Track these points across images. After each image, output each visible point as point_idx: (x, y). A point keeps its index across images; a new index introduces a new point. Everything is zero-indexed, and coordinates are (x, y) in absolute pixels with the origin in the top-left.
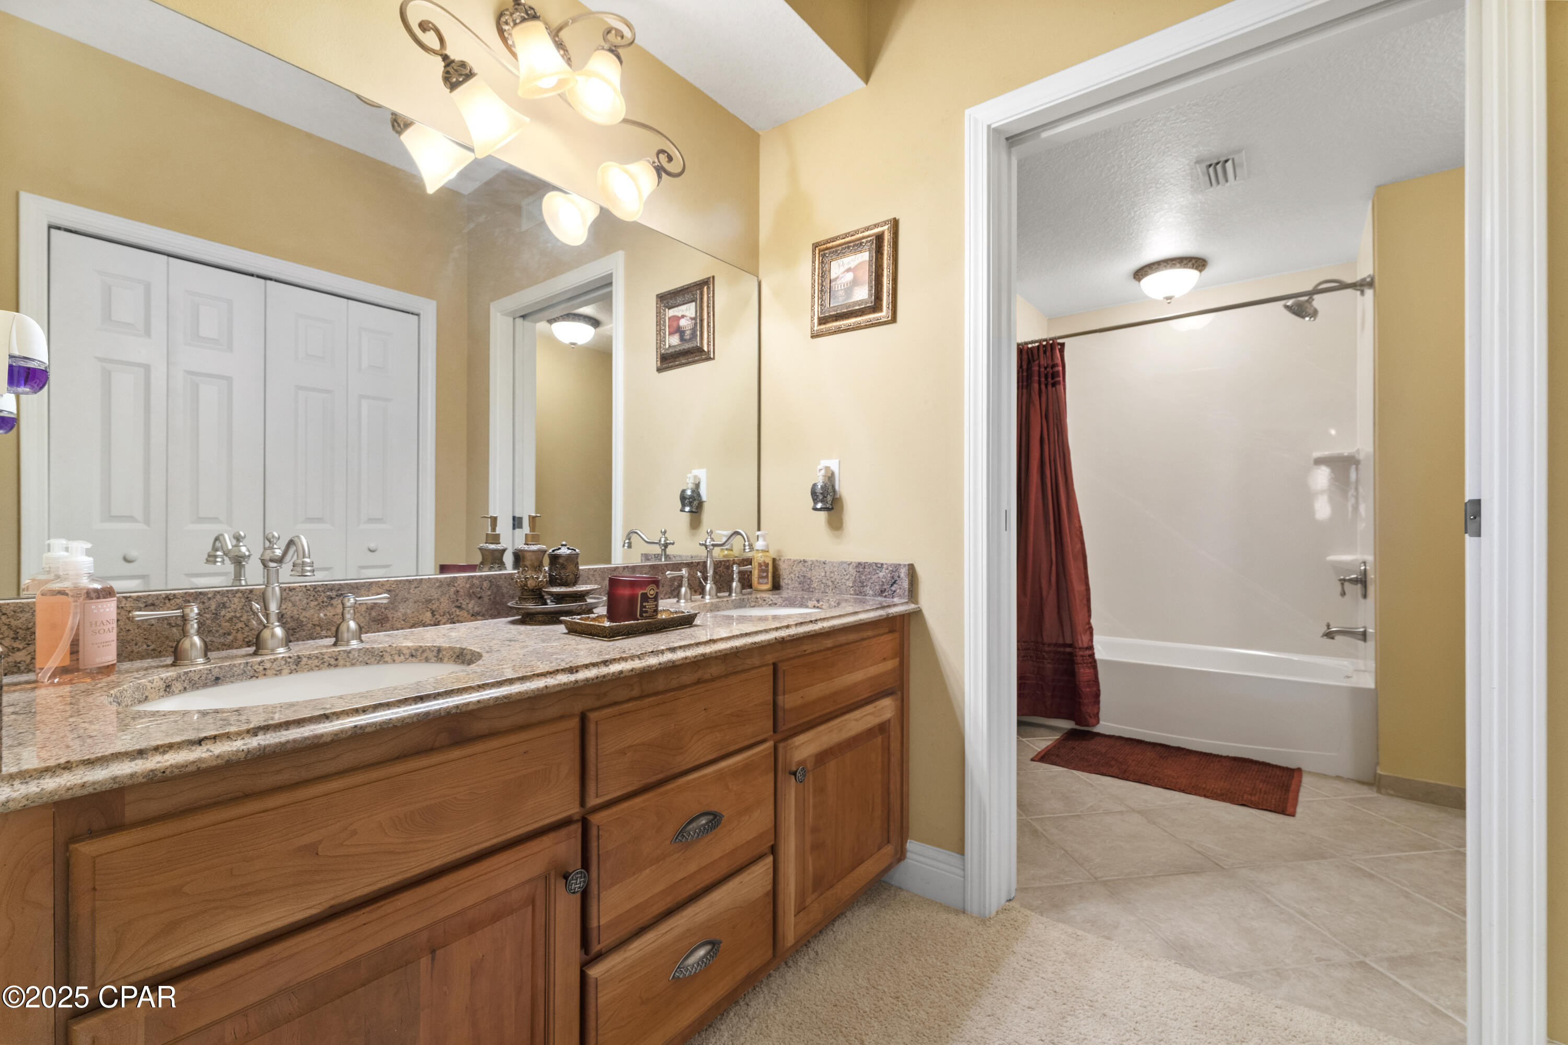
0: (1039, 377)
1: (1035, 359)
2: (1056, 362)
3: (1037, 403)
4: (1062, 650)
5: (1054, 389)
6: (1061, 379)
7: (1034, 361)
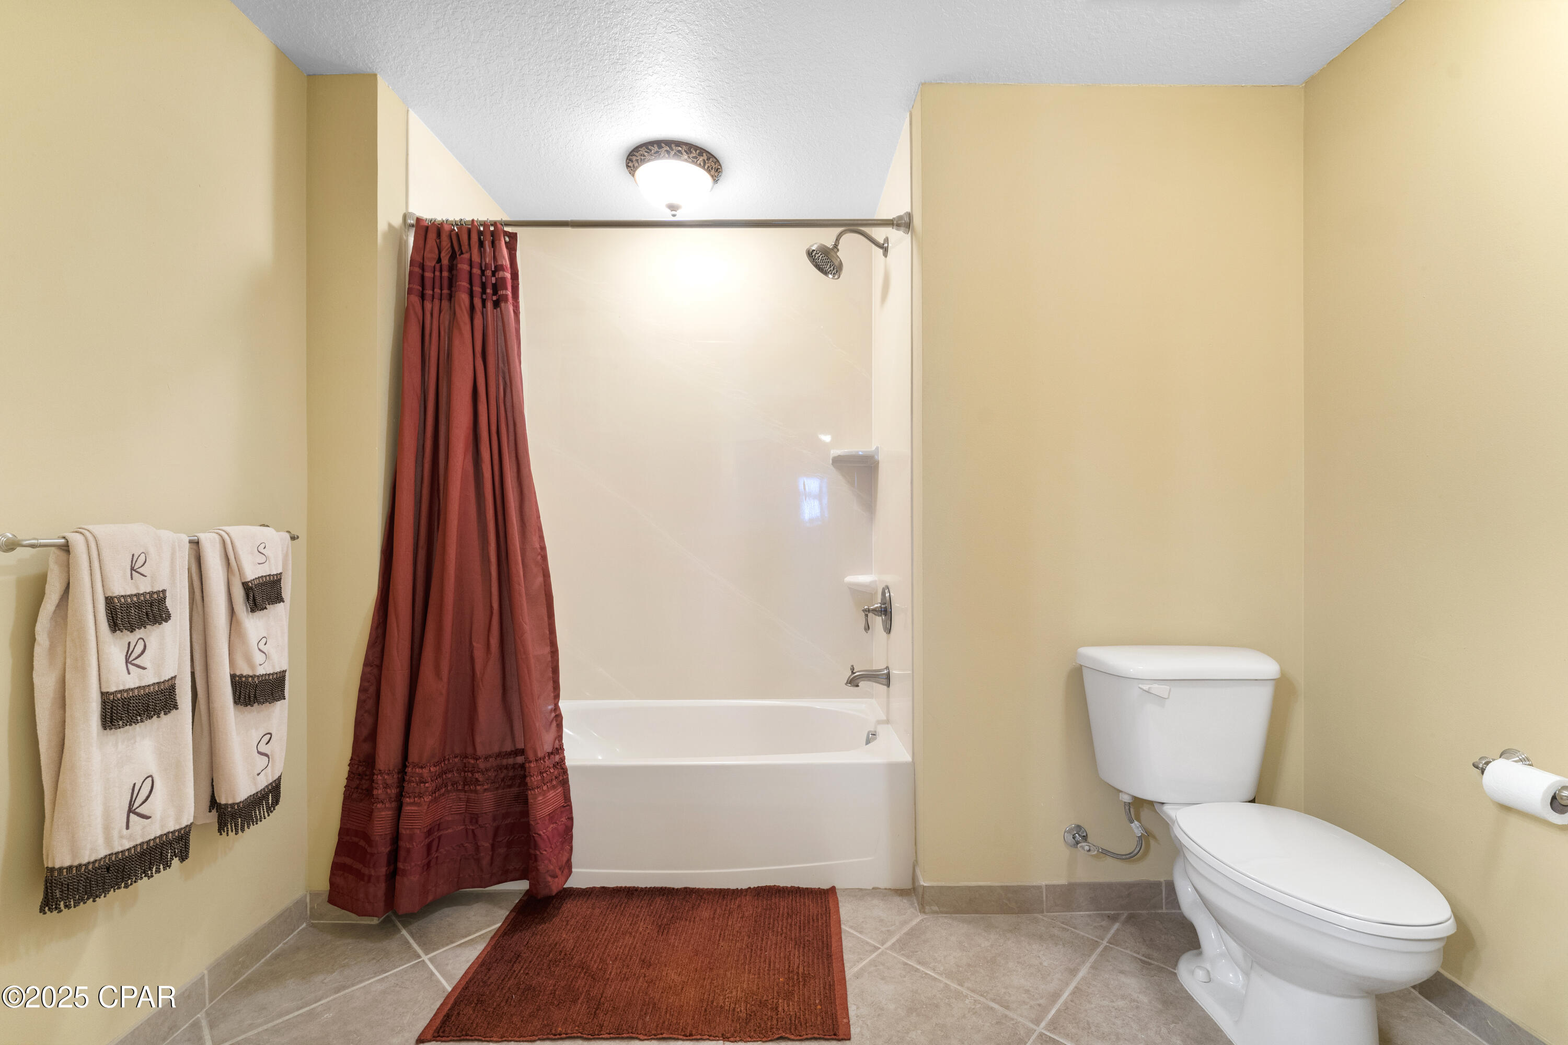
0: (471, 283)
1: (464, 251)
2: (500, 263)
3: (466, 329)
4: (511, 761)
5: (495, 310)
6: (509, 293)
7: (462, 253)
